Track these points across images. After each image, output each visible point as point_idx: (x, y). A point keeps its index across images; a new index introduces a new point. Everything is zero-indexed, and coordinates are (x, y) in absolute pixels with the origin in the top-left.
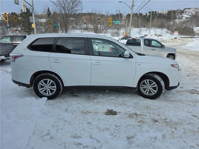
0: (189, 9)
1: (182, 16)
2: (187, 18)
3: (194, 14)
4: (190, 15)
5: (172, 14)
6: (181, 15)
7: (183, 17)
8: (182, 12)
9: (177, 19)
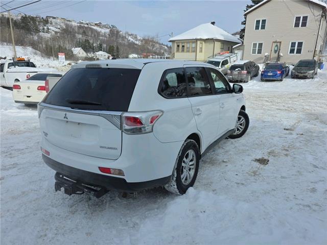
0: (54, 18)
1: (48, 29)
2: (56, 33)
3: (64, 27)
4: (59, 29)
5: (30, 22)
6: (45, 26)
7: (50, 30)
8: (46, 22)
9: (40, 32)
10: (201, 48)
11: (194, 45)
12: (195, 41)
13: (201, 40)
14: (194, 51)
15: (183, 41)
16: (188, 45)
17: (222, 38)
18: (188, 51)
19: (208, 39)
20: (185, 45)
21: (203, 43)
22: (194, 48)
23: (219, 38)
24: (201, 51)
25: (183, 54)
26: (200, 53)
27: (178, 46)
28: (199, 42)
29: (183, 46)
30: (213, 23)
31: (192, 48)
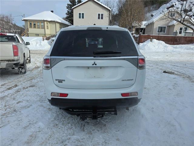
10: (48, 27)
11: (42, 24)
12: (43, 21)
13: (47, 21)
14: (43, 28)
15: (34, 21)
16: (38, 24)
17: (60, 21)
18: (39, 28)
19: (51, 21)
20: (36, 23)
21: (48, 23)
22: (43, 26)
23: (58, 21)
24: (48, 28)
25: (35, 29)
26: (48, 30)
27: (31, 24)
28: (45, 22)
29: (35, 24)
30: (52, 11)
31: (41, 26)
